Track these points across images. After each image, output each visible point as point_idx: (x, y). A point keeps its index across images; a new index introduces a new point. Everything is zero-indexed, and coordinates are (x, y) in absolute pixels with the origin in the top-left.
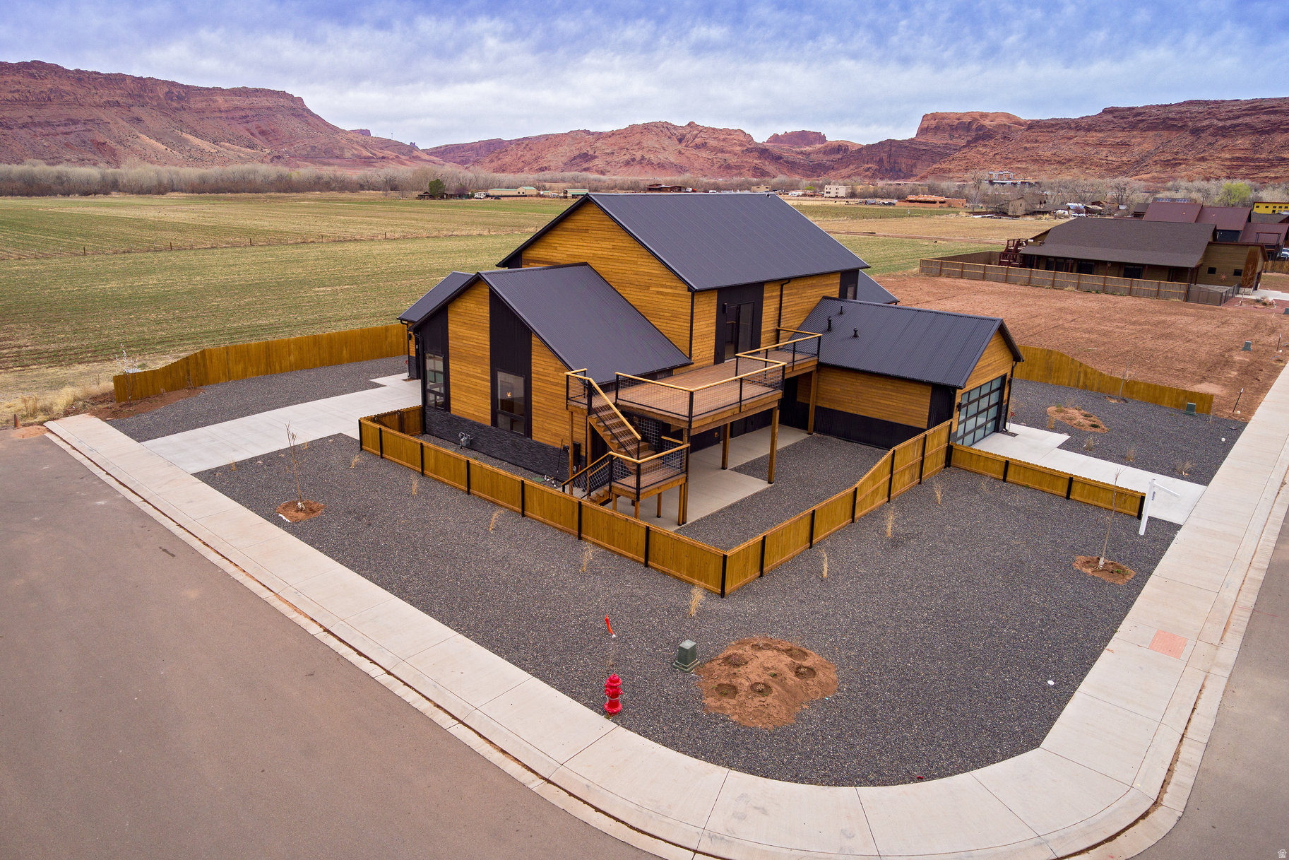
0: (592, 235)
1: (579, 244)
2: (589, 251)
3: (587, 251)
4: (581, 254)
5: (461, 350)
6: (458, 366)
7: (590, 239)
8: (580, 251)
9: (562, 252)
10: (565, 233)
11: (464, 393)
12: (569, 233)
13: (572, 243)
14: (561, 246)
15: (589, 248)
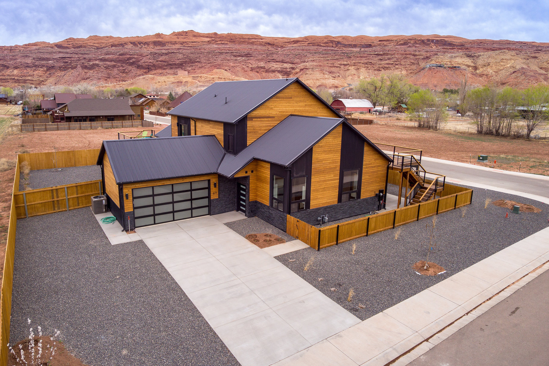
0: (294, 100)
1: (286, 105)
2: (292, 108)
3: (291, 108)
4: (287, 110)
5: (320, 168)
6: (318, 178)
7: (293, 102)
8: (287, 109)
9: (275, 110)
10: (278, 99)
11: (321, 193)
12: (281, 99)
13: (282, 105)
14: (275, 107)
15: (292, 107)
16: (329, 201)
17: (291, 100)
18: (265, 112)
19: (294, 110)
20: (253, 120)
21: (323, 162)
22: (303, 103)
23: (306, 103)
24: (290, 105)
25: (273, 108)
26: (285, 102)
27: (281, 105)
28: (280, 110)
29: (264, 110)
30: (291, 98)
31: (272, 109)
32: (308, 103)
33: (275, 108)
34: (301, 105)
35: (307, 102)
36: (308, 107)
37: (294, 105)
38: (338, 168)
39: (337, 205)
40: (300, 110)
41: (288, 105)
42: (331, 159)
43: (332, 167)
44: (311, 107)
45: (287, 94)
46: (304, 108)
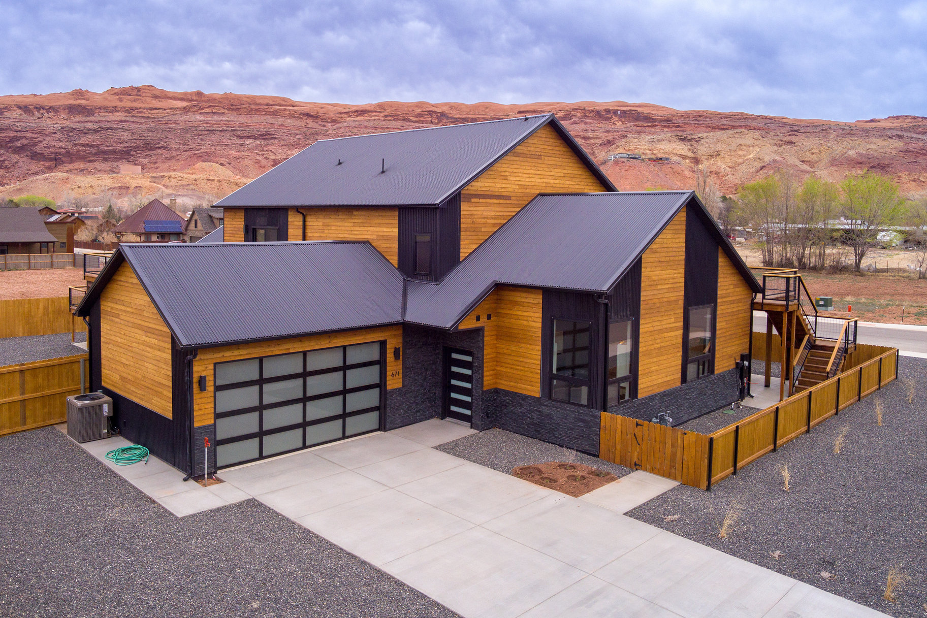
0: (546, 162)
1: (532, 172)
2: (542, 180)
3: (539, 180)
4: (533, 184)
5: (655, 301)
6: (650, 325)
7: (543, 166)
8: (533, 180)
9: (513, 182)
10: (517, 159)
11: (655, 360)
12: (521, 159)
13: (525, 171)
14: (512, 174)
15: (542, 177)
16: (668, 378)
17: (540, 161)
18: (493, 185)
19: (544, 185)
20: (473, 200)
21: (659, 287)
22: (560, 170)
23: (565, 171)
24: (538, 172)
25: (509, 178)
26: (530, 164)
27: (522, 171)
28: (520, 183)
29: (491, 181)
30: (539, 157)
31: (505, 178)
32: (569, 172)
33: (512, 178)
34: (556, 174)
35: (567, 168)
36: (568, 179)
37: (544, 173)
38: (681, 303)
39: (681, 389)
40: (554, 185)
41: (535, 172)
42: (671, 281)
43: (672, 299)
44: (574, 179)
45: (532, 149)
46: (562, 182)
